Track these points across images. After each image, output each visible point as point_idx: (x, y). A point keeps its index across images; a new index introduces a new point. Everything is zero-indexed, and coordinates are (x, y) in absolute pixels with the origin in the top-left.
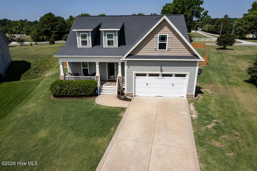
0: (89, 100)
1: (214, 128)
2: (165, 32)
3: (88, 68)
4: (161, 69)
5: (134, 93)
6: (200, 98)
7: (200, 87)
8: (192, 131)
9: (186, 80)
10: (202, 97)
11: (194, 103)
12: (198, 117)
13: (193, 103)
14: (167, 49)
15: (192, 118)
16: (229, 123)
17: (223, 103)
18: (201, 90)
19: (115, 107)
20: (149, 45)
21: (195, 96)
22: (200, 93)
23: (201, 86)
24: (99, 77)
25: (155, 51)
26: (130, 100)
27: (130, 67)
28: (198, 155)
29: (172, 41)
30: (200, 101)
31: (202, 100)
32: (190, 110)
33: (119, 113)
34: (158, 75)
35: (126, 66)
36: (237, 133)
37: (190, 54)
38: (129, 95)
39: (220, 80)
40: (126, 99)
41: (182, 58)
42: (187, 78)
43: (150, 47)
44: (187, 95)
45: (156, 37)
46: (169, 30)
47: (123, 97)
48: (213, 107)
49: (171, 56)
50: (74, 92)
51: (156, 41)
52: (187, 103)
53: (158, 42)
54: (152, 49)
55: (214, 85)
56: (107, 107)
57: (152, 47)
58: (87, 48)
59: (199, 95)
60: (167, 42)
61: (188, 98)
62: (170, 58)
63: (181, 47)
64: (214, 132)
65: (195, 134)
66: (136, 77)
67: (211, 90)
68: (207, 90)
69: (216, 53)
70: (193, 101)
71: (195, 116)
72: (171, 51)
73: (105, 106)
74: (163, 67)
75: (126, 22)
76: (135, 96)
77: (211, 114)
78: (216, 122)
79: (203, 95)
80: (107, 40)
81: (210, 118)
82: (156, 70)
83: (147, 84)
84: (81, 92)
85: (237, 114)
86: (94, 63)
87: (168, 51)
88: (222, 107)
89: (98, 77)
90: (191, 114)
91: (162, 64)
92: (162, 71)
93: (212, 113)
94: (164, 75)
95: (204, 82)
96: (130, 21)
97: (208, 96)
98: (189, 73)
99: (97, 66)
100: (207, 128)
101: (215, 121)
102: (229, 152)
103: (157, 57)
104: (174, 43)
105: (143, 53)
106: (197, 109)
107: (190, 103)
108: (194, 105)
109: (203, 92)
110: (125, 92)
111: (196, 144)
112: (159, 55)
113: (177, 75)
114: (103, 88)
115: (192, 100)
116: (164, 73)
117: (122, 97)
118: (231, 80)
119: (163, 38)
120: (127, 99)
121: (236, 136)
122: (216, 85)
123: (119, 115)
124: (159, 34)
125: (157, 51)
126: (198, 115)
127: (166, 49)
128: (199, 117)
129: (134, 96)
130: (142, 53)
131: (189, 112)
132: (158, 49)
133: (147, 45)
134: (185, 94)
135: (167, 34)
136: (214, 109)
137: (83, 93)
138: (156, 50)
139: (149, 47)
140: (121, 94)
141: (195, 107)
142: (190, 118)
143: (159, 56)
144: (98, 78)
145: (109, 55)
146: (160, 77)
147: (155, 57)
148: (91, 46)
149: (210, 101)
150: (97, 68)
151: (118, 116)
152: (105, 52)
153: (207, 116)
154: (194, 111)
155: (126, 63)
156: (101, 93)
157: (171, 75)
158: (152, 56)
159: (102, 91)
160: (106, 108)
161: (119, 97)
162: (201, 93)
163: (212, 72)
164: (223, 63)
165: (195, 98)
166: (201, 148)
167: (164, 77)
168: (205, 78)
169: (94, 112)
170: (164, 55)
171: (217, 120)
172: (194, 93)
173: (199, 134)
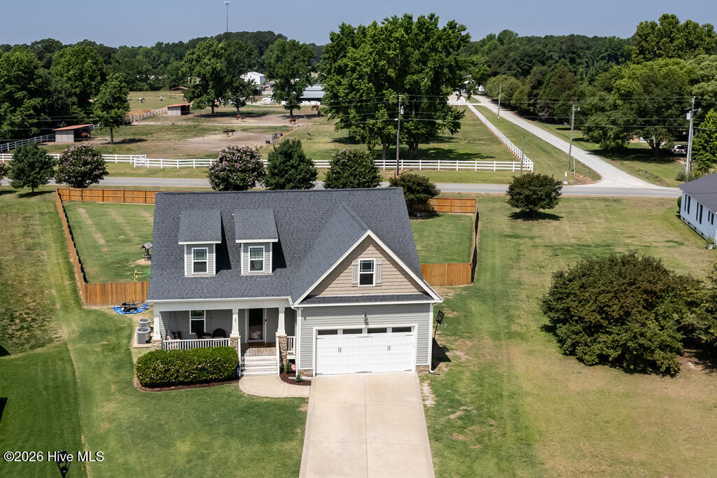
0: (227, 388)
1: (460, 418)
2: (370, 255)
3: (205, 319)
4: (366, 320)
5: (314, 368)
6: (444, 371)
7: (446, 348)
8: (425, 424)
9: (411, 339)
10: (446, 370)
11: (431, 381)
12: (435, 405)
13: (429, 381)
14: (374, 284)
15: (425, 406)
16: (486, 410)
17: (484, 378)
18: (447, 354)
19: (287, 398)
20: (343, 278)
21: (433, 368)
22: (443, 361)
23: (448, 345)
24: (239, 340)
25: (353, 288)
26: (308, 383)
27: (307, 318)
28: (432, 451)
29: (384, 270)
30: (442, 376)
31: (447, 374)
32: (422, 393)
33: (298, 407)
34: (359, 331)
35: (300, 317)
36: (493, 422)
37: (416, 290)
38: (305, 373)
39: (492, 328)
40: (300, 382)
41: (403, 300)
42: (415, 332)
43: (345, 282)
44: (417, 366)
45: (355, 264)
46: (377, 252)
47: (294, 378)
48: (465, 386)
49: (384, 296)
50: (193, 373)
51: (355, 270)
52: (418, 381)
53: (359, 273)
54: (347, 285)
55: (476, 342)
56: (271, 398)
57: (349, 281)
58: (207, 278)
59: (442, 364)
60: (374, 273)
61: (420, 371)
62: (381, 300)
63: (399, 280)
64: (460, 423)
65: (429, 427)
66: (319, 336)
67: (467, 354)
68: (459, 353)
69: (505, 236)
70: (428, 378)
71: (430, 402)
72: (382, 287)
73: (267, 398)
74: (368, 316)
75: (278, 208)
76: (316, 374)
77: (459, 398)
78: (465, 410)
79: (450, 364)
80: (249, 260)
81: (455, 404)
82: (356, 322)
83: (340, 350)
84: (208, 373)
85: (502, 396)
86: (230, 312)
87: (377, 288)
88: (481, 386)
89: (237, 339)
90: (423, 400)
91: (366, 311)
92: (367, 324)
93: (460, 396)
94: (370, 331)
95: (455, 334)
96: (287, 205)
97: (459, 366)
98: (416, 325)
99: (235, 317)
100: (449, 419)
101: (464, 408)
102: (475, 445)
103: (358, 299)
104: (386, 273)
105: (332, 293)
106: (435, 391)
107: (423, 382)
108: (429, 385)
109: (450, 358)
110: (297, 367)
111: (430, 440)
112: (360, 295)
113: (395, 330)
114: (246, 363)
115: (426, 375)
116: (371, 326)
117: (290, 378)
118: (514, 328)
119: (367, 266)
120: (302, 381)
121: (491, 425)
122: (479, 341)
123: (298, 410)
124: (359, 260)
125: (357, 288)
126: (436, 401)
127: (372, 284)
128: (438, 404)
129: (314, 375)
130: (329, 293)
131: (421, 396)
132: (359, 285)
133: (339, 278)
134: (412, 366)
135: (374, 259)
136: (466, 389)
137: (211, 374)
138: (354, 286)
139: (342, 282)
140: (287, 372)
141: (432, 389)
142: (422, 407)
143: (362, 297)
144: (236, 341)
145: (262, 296)
146: (365, 334)
147: (354, 299)
148: (215, 273)
149: (462, 376)
150: (235, 321)
151: (299, 412)
152: (250, 289)
153: (452, 401)
154: (430, 395)
155: (299, 313)
156: (244, 373)
157: (384, 330)
158: (349, 297)
159: (246, 368)
160: (269, 399)
161: (284, 379)
162: (447, 360)
163: (480, 305)
164: (514, 275)
165: (432, 372)
166: (436, 443)
167: (372, 334)
168: (459, 323)
169: (252, 408)
170: (371, 295)
171: (467, 406)
172: (429, 363)
173: (434, 427)
